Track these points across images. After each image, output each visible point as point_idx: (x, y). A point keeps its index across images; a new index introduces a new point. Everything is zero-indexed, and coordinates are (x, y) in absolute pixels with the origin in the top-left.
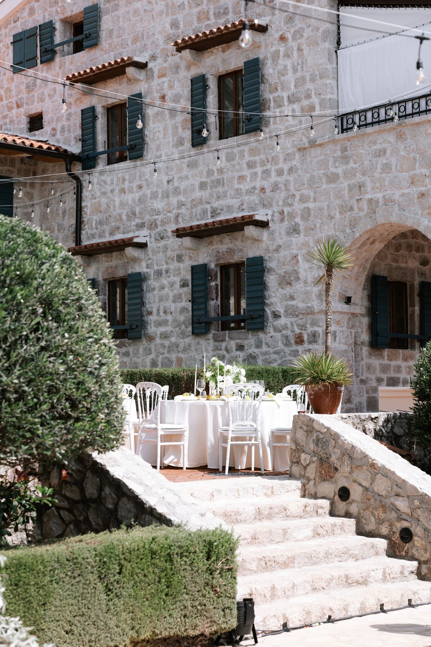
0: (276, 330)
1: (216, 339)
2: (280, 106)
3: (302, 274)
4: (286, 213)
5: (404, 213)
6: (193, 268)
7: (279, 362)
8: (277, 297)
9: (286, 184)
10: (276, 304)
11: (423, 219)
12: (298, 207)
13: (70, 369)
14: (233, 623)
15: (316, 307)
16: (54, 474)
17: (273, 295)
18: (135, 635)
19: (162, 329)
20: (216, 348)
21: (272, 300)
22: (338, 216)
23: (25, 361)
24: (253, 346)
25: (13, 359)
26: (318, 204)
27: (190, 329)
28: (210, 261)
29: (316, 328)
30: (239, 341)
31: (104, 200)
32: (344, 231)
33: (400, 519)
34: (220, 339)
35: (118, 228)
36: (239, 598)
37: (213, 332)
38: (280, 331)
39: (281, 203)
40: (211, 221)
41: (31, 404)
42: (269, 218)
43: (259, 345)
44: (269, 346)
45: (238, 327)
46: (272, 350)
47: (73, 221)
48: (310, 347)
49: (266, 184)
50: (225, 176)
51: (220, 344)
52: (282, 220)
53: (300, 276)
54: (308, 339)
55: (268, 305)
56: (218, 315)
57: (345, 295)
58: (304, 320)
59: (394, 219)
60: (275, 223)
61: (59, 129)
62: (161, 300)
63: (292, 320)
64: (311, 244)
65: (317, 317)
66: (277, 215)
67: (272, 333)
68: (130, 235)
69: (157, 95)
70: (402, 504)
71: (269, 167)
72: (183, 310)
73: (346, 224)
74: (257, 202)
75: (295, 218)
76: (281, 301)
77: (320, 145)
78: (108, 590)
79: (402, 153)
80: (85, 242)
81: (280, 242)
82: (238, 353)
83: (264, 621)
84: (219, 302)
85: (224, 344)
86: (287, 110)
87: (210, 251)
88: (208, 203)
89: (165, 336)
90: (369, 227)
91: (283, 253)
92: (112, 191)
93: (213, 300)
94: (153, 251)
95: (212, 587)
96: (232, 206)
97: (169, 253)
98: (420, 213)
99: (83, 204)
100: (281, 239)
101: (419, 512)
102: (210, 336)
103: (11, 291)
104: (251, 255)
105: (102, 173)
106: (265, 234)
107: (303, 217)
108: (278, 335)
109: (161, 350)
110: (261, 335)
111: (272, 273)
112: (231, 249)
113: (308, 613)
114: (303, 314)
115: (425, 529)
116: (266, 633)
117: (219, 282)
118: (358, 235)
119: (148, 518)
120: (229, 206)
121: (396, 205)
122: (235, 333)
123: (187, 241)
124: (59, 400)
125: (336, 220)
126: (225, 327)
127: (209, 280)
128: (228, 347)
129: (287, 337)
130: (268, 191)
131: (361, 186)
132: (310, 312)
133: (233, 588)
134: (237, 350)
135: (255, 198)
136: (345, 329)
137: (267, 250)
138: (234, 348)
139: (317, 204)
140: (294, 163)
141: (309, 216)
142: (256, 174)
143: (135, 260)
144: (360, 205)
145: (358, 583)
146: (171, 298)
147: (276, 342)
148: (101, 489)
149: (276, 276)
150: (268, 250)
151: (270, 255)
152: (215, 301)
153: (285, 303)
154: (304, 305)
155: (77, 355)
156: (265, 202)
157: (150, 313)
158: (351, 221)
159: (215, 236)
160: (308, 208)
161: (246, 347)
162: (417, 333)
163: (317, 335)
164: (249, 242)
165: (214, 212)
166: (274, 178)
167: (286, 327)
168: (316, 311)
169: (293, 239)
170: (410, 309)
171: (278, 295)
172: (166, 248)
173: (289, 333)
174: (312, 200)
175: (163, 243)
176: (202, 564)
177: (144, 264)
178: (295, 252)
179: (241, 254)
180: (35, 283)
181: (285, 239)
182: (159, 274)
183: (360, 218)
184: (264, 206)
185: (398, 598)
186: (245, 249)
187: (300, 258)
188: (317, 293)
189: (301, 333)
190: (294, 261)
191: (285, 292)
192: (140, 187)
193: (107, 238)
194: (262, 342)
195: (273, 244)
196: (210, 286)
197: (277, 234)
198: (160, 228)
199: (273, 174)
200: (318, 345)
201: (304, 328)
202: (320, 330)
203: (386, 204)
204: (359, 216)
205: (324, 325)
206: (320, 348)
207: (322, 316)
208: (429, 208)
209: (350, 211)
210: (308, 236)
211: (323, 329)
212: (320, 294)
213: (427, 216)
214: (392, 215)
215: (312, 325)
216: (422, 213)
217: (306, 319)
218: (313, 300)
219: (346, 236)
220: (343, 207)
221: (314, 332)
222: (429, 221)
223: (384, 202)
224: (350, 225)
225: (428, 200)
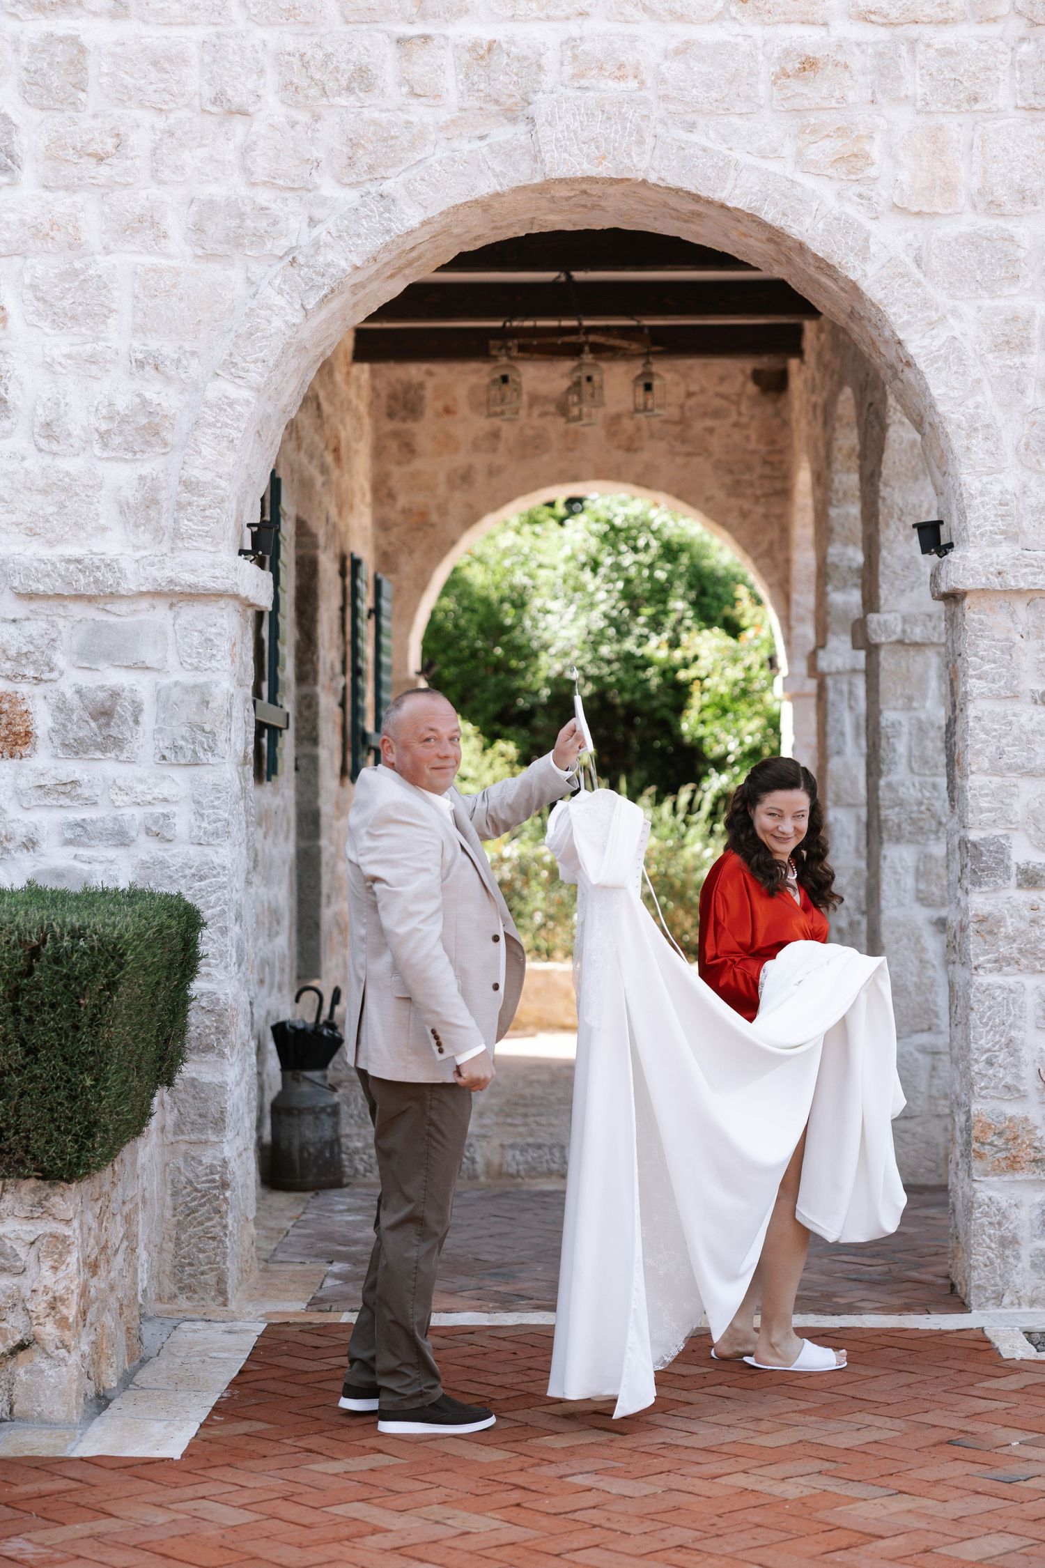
3: (27, 386)
5: (694, 138)
12: (3, 27)
15: (128, 566)
22: (273, 108)
26: (143, 33)
29: (115, 677)
32: (303, 189)
48: (74, 769)
53: (15, 395)
54: (59, 730)
58: (35, 628)
65: (122, 616)
73: (318, 153)
90: (486, 185)
98: (788, 150)
107: (35, 87)
114: (29, 596)
118: (409, 217)
121: (648, 97)
125: (259, 127)
132: (82, 587)
139: (128, 29)
141: (80, 86)
144: (418, 70)
154: (46, 553)
158: (353, 144)
160: (72, 42)
163: (123, 709)
168: (130, 584)
174: (97, 3)
183: (417, 135)
187: (8, 301)
188: (131, 494)
189: (9, 699)
200: (129, 761)
201: (30, 672)
202: (141, 686)
203: (583, 82)
204: (408, 123)
205: (172, 660)
206: (141, 781)
207: (161, 614)
208: (842, 131)
209: (349, 89)
210: (70, 188)
211: (166, 681)
212: (151, 502)
213: (830, 172)
214: (640, 142)
215: (89, 655)
216: (800, 154)
217: (53, 625)
218: (104, 529)
219: (318, 213)
220: (306, 65)
221: (101, 695)
222: (839, 195)
223: (569, 70)
224: (351, 162)
225: (837, 94)
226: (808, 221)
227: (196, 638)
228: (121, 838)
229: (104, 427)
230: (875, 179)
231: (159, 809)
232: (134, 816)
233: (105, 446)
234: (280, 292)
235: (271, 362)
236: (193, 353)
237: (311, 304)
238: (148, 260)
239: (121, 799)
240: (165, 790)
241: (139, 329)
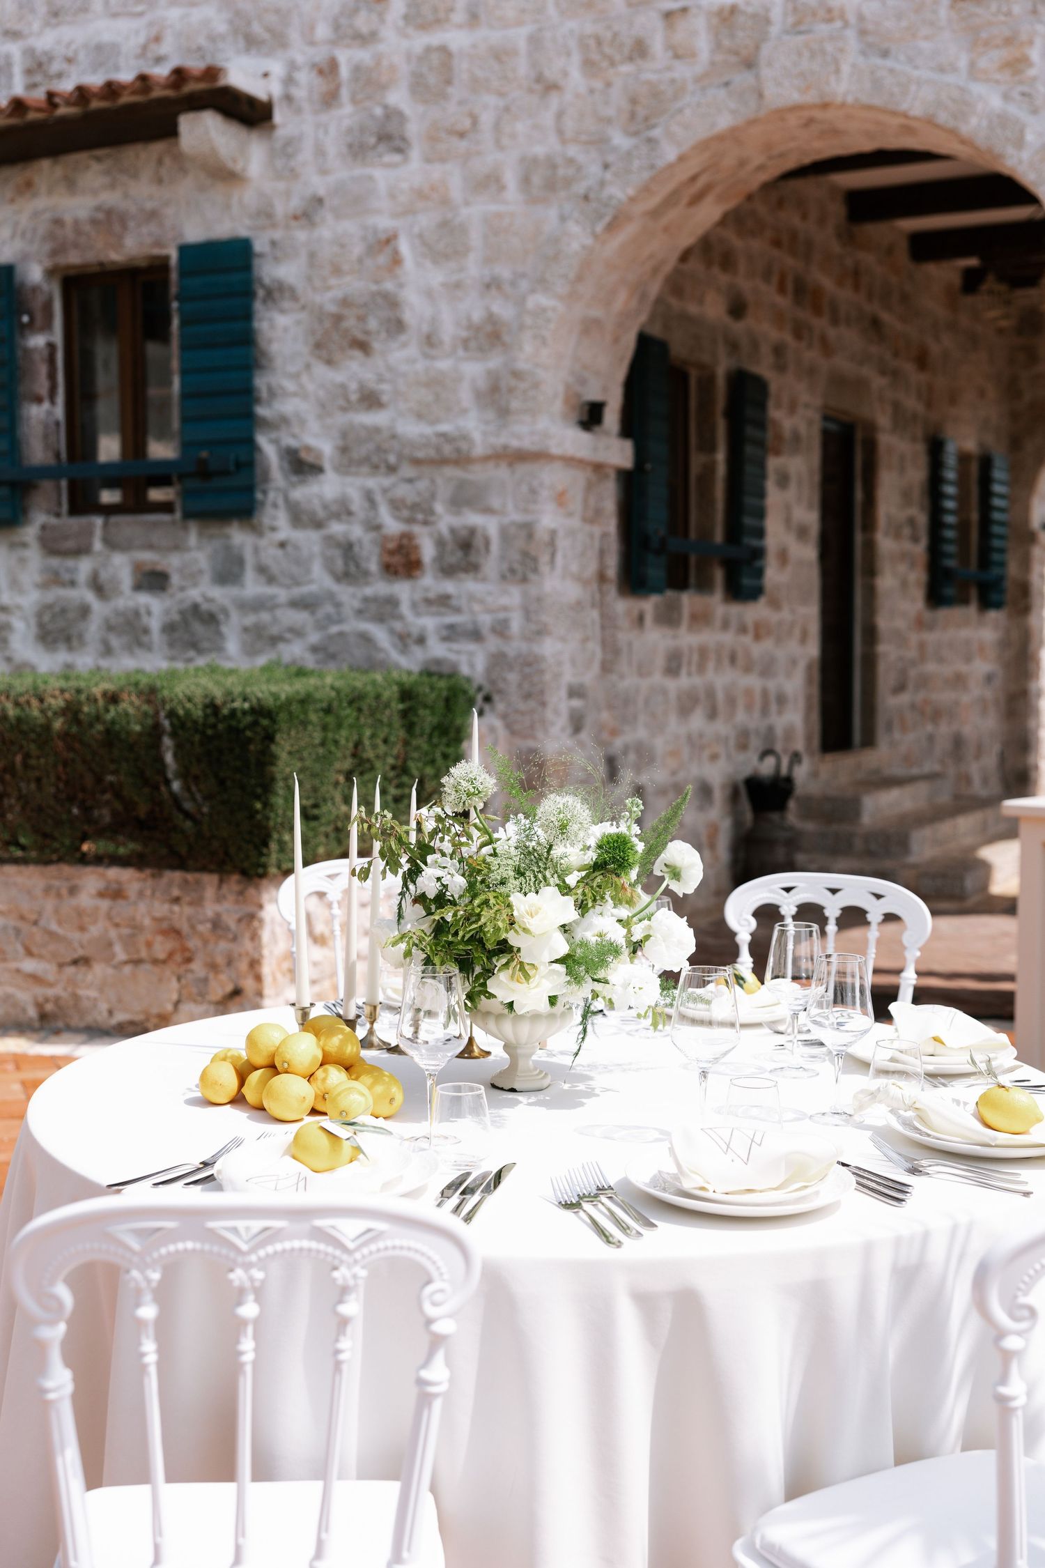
0: (299, 517)
1: (51, 545)
3: (415, 308)
4: (344, 72)
5: (889, 63)
7: (314, 638)
8: (304, 396)
10: (302, 422)
11: (977, 89)
12: (398, 45)
15: (477, 436)
17: (290, 386)
20: (54, 579)
21: (288, 407)
22: (576, 80)
24: (206, 578)
26: (489, 35)
28: (25, 257)
29: (473, 519)
30: (147, 557)
32: (599, 142)
34: (70, 544)
37: (39, 518)
38: (318, 525)
39: (323, 31)
42: (276, 89)
43: (229, 572)
44: (271, 580)
45: (136, 505)
46: (282, 594)
48: (449, 587)
51: (70, 563)
52: (330, 99)
53: (408, 316)
54: (439, 558)
55: (266, 424)
56: (58, 455)
57: (578, 395)
58: (422, 485)
59: (846, 87)
60: (299, 111)
63: (372, 483)
64: (456, 189)
65: (478, 474)
66: (303, 77)
67: (285, 530)
73: (610, 112)
74: (221, 27)
75: (384, 87)
76: (324, 409)
81: (319, 184)
82: (144, 599)
84: (59, 411)
85: (84, 567)
87: (24, 219)
88: (14, 35)
90: (724, 122)
91: (328, 229)
93: (39, 400)
96: (114, 48)
98: (963, 63)
100: (324, 172)
102: (30, 532)
104: (194, 233)
106: (255, 155)
107: (419, 87)
108: (308, 540)
110: (238, 536)
111: (286, 304)
112: (109, 213)
114: (417, 462)
117: (57, 336)
118: (670, 153)
120: (99, 48)
121: (851, 34)
122: (127, 525)
125: (568, 97)
126: (83, 501)
127: (23, 327)
128: (104, 576)
129: (348, 548)
132: (449, 454)
134: (138, 587)
136: (575, 522)
137: (265, 214)
138: (126, 578)
139: (482, 33)
141: (449, 82)
144: (679, 36)
147: (303, 563)
149: (303, 316)
150: (270, 216)
151: (278, 235)
152: (46, 405)
153: (341, 419)
154: (427, 430)
156: (257, 28)
158: (634, 101)
159: (45, 164)
160: (444, 50)
161: (175, 579)
162: (719, 536)
163: (478, 542)
164: (186, 187)
165: (40, 71)
167: (342, 510)
168: (479, 450)
169: (379, 174)
170: (697, 461)
171: (310, 387)
173: (356, 531)
174: (459, 17)
178: (384, 223)
179: (153, 228)
181: (342, 172)
183: (679, 89)
184: (251, 43)
186: (169, 212)
187: (404, 247)
188: (482, 384)
189: (408, 537)
190: (382, 259)
191: (338, 377)
194: (240, 562)
195: (288, 194)
196: (28, 352)
197: (306, 154)
200: (484, 580)
201: (420, 516)
202: (490, 526)
203: (803, 28)
204: (673, 81)
205: (510, 506)
206: (490, 593)
207: (502, 472)
208: (1009, 41)
209: (631, 59)
210: (443, 160)
211: (506, 520)
212: (494, 389)
213: (998, 76)
214: (837, 71)
215: (459, 502)
216: (972, 65)
217: (433, 481)
218: (464, 412)
219: (611, 158)
220: (599, 42)
221: (464, 533)
222: (1006, 97)
223: (791, 20)
224: (633, 116)
225: (1005, 9)
226: (974, 121)
227: (524, 488)
228: (476, 635)
229: (464, 334)
230: (1034, 79)
231: (502, 615)
232: (485, 620)
233: (466, 348)
234: (577, 222)
235: (572, 275)
236: (523, 275)
237: (599, 228)
238: (493, 208)
239: (477, 607)
240: (504, 601)
241: (488, 261)
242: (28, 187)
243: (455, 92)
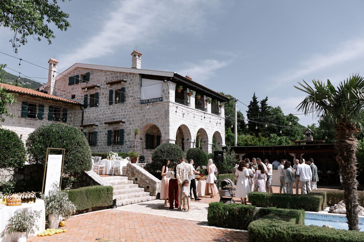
2: (128, 98)
3: (132, 133)
4: (129, 120)
5: (153, 122)
6: (108, 131)
7: (126, 152)
9: (129, 114)
11: (157, 123)
12: (131, 119)
13: (82, 155)
14: (112, 204)
16: (77, 175)
18: (92, 206)
19: (101, 144)
20: (112, 148)
21: (125, 138)
22: (140, 121)
23: (73, 154)
25: (71, 153)
26: (136, 119)
27: (107, 144)
28: (112, 130)
31: (89, 115)
32: (141, 125)
33: (147, 184)
34: (113, 146)
35: (92, 121)
36: (113, 199)
39: (128, 118)
40: (112, 121)
41: (74, 162)
42: (125, 121)
43: (122, 148)
46: (124, 149)
47: (81, 119)
48: (133, 149)
49: (125, 114)
50: (116, 111)
52: (128, 122)
56: (113, 141)
57: (141, 138)
59: (151, 123)
61: (79, 99)
62: (101, 137)
64: (134, 127)
66: (127, 120)
67: (125, 145)
68: (94, 123)
69: (102, 93)
70: (147, 181)
71: (125, 110)
72: (106, 140)
77: (137, 106)
78: (87, 197)
79: (153, 109)
80: (84, 124)
81: (127, 126)
82: (117, 150)
83: (118, 204)
84: (114, 138)
85: (114, 148)
86: (130, 98)
88: (112, 117)
89: (101, 145)
90: (146, 124)
91: (128, 129)
92: (91, 113)
93: (112, 138)
94: (99, 127)
95: (108, 197)
97: (103, 127)
99: (84, 116)
101: (151, 183)
102: (111, 146)
103: (71, 141)
104: (121, 129)
105: (88, 109)
106: (124, 124)
107: (132, 121)
109: (100, 148)
110: (122, 146)
111: (125, 133)
112: (117, 127)
113: (127, 202)
114: (131, 142)
115: (152, 186)
116: (118, 206)
117: (114, 134)
118: (144, 125)
119: (96, 184)
122: (117, 145)
123: (107, 125)
124: (79, 161)
126: (115, 144)
127: (112, 134)
129: (128, 146)
130: (125, 115)
131: (145, 115)
132: (133, 141)
133: (112, 197)
135: (122, 117)
136: (140, 145)
137: (125, 128)
140: (131, 110)
142: (123, 111)
143: (95, 128)
144: (144, 119)
145: (138, 197)
146: (103, 137)
147: (126, 147)
148: (86, 178)
153: (128, 139)
155: (83, 153)
157: (98, 140)
158: (142, 123)
159: (113, 124)
160: (133, 119)
161: (119, 148)
164: (121, 126)
165: (113, 119)
166: (126, 113)
167: (128, 144)
169: (130, 126)
170: (154, 141)
172: (102, 126)
175: (102, 125)
176: (106, 193)
177: (97, 129)
178: (130, 128)
179: (119, 128)
180: (76, 139)
181: (128, 125)
182: (100, 132)
183: (144, 122)
184: (124, 118)
185: (145, 199)
190: (130, 130)
191: (128, 137)
192: (97, 113)
193: (89, 123)
198: (101, 122)
199: (126, 112)
200: (135, 148)
203: (150, 120)
208: (158, 121)
209: (142, 120)
210: (133, 125)
215: (133, 144)
221: (134, 146)
227: (137, 143)
242: (112, 126)
243: (134, 122)
